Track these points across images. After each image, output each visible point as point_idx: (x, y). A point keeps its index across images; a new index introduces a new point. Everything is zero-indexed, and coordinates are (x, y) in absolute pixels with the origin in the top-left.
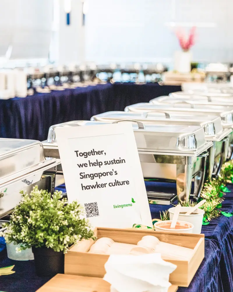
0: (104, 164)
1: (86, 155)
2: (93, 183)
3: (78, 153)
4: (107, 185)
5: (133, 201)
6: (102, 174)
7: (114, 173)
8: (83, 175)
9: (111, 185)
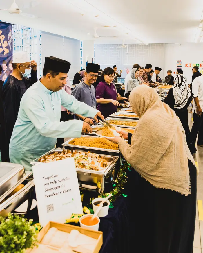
0: (58, 182)
1: (48, 178)
2: (51, 193)
3: (44, 178)
4: (59, 193)
5: (73, 200)
6: (57, 188)
7: (63, 186)
8: (46, 189)
9: (61, 193)
